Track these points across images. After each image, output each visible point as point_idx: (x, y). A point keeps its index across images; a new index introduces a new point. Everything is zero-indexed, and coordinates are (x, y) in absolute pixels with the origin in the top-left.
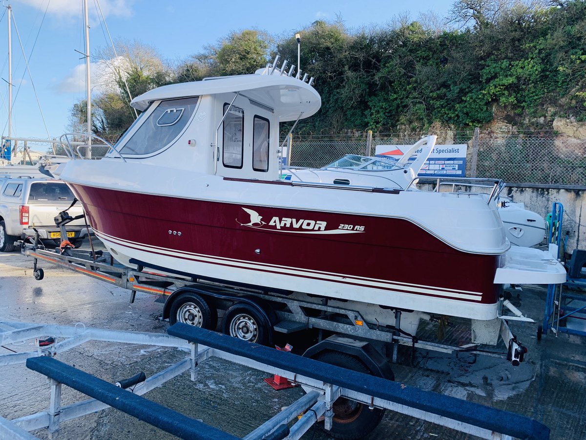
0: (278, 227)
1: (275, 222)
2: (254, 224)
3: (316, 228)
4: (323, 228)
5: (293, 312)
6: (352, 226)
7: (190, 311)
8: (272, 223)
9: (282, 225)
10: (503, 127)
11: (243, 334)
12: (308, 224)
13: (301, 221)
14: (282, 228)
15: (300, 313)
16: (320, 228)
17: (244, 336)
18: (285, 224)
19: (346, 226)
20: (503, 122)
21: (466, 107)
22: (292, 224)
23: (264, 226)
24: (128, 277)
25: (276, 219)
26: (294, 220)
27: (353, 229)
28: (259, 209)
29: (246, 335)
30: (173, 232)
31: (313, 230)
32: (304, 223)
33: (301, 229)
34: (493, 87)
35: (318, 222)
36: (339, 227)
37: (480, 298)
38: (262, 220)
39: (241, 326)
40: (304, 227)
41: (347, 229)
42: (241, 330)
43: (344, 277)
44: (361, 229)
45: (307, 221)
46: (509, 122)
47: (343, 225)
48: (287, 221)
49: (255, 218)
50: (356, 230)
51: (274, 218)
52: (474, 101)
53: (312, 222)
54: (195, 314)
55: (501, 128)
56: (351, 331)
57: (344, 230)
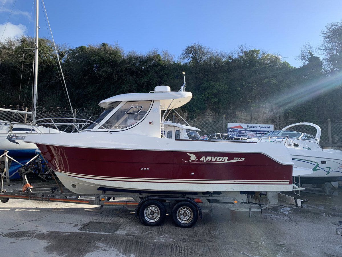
0: (205, 161)
1: (203, 159)
2: (192, 161)
3: (223, 160)
4: (226, 160)
5: (203, 202)
6: (240, 158)
7: (152, 210)
8: (201, 160)
9: (207, 160)
10: (211, 113)
11: (183, 217)
12: (220, 159)
13: (216, 157)
14: (206, 161)
15: (207, 202)
16: (225, 160)
17: (184, 218)
18: (208, 159)
19: (237, 158)
20: (211, 110)
21: (195, 102)
22: (211, 159)
23: (197, 161)
24: (100, 198)
25: (204, 157)
26: (213, 157)
27: (240, 159)
28: (195, 153)
29: (185, 217)
30: (143, 169)
31: (222, 161)
32: (217, 158)
33: (216, 161)
34: (207, 93)
35: (224, 157)
36: (234, 159)
37: (288, 183)
38: (196, 158)
39: (182, 213)
40: (218, 160)
41: (237, 160)
42: (182, 215)
43: (235, 181)
44: (243, 159)
45: (219, 157)
46: (214, 111)
47: (235, 158)
48: (209, 158)
49: (193, 158)
50: (241, 160)
51: (203, 157)
52: (199, 99)
53: (222, 158)
54: (155, 211)
55: (210, 113)
56: (232, 206)
57: (236, 160)
